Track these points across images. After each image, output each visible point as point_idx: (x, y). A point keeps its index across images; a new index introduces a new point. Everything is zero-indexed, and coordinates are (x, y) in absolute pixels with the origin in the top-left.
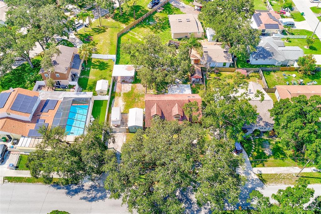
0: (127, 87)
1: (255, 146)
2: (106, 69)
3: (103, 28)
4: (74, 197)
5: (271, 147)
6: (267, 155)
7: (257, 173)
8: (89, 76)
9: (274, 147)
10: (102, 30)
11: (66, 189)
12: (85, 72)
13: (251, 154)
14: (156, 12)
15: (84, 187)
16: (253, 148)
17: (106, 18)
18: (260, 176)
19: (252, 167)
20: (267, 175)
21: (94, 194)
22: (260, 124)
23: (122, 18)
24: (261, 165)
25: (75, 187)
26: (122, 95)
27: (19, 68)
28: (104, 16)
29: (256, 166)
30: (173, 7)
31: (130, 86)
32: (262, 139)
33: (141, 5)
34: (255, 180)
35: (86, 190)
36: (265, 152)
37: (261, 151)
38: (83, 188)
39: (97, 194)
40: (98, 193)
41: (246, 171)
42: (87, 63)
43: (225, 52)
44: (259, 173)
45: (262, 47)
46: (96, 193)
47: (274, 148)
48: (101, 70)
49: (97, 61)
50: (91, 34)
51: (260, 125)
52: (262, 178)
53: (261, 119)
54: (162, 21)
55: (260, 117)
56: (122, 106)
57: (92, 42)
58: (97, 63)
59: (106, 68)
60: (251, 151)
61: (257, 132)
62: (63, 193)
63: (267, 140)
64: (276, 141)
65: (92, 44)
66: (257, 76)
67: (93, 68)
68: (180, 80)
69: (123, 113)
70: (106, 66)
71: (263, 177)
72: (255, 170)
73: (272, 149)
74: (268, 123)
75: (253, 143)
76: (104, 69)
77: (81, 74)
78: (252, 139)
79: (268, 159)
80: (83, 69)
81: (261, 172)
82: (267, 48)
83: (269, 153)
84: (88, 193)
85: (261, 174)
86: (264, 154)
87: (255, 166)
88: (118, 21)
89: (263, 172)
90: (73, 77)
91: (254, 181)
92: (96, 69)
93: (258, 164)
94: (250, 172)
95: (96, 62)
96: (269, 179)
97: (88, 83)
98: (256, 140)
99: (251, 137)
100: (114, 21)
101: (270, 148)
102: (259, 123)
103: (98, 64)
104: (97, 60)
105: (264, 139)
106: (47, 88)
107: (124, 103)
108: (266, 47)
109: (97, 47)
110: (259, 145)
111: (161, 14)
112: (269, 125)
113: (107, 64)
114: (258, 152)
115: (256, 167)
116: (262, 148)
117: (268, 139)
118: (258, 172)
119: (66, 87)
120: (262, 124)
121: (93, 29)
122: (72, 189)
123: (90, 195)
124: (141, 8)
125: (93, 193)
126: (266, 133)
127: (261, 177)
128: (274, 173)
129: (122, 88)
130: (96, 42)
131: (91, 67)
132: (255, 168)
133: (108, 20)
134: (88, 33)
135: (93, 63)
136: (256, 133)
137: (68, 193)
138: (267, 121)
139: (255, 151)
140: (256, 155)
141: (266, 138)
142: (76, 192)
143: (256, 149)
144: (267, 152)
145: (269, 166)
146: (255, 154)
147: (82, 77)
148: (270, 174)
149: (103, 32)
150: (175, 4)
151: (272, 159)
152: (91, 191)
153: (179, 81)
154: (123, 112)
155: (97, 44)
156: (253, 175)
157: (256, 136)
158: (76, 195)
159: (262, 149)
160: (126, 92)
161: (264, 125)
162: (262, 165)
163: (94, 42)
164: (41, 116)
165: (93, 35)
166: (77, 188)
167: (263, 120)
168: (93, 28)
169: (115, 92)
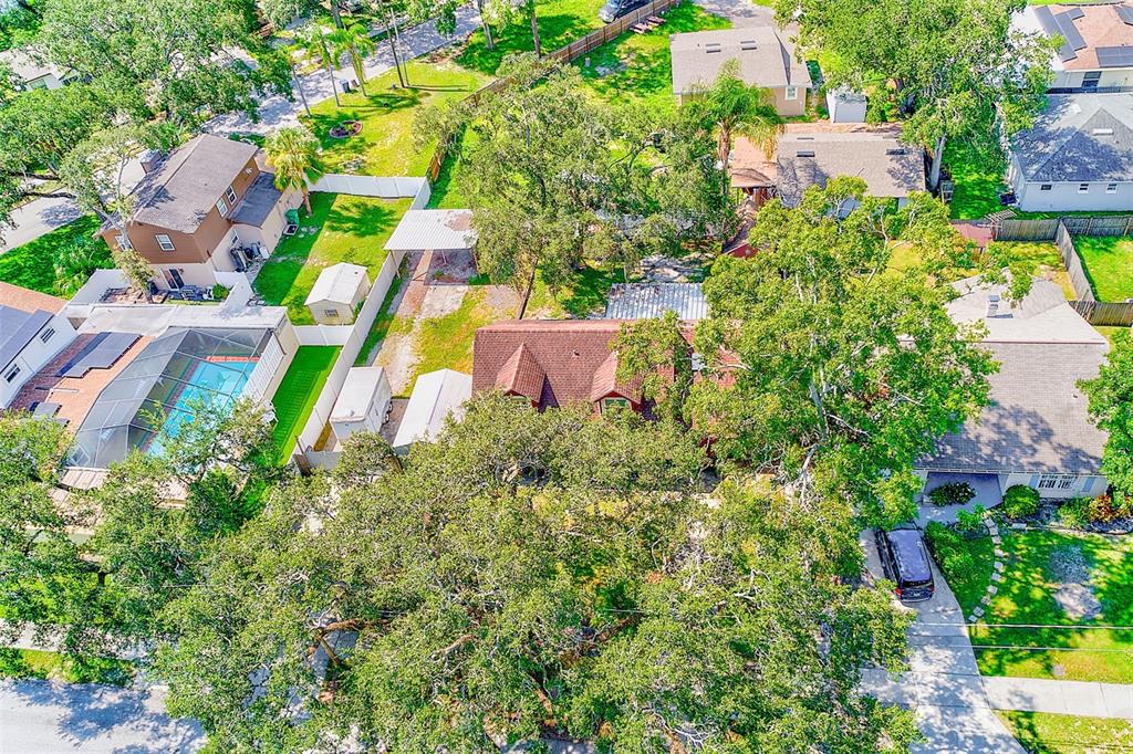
0: (446, 299)
1: (1010, 567)
2: (382, 230)
3: (410, 93)
4: (90, 743)
5: (1098, 576)
6: (1070, 615)
7: (1005, 706)
8: (305, 257)
9: (1116, 579)
10: (403, 99)
11: (68, 706)
12: (295, 242)
13: (984, 606)
14: (630, 31)
15: (146, 703)
16: (995, 577)
17: (433, 60)
18: (1025, 722)
19: (983, 673)
20: (1066, 720)
21: (180, 738)
22: (1038, 458)
23: (492, 57)
24: (1032, 664)
25: (111, 698)
26: (417, 326)
27: (64, 231)
28: (425, 55)
29: (1008, 668)
30: (703, 14)
31: (457, 295)
32: (1049, 534)
33: (576, 13)
34: (990, 741)
35: (152, 715)
36: (1063, 599)
37: (1037, 594)
38: (141, 708)
39: (192, 738)
40: (200, 735)
41: (945, 689)
42: (309, 208)
43: (893, 153)
44: (1018, 707)
45: (1074, 129)
46: (189, 734)
47: (1111, 584)
48: (363, 235)
49: (356, 206)
50: (360, 115)
51: (1037, 464)
52: (1035, 735)
53: (1047, 434)
54: (648, 63)
55: (1041, 426)
56: (405, 368)
57: (354, 139)
58: (354, 210)
59: (383, 227)
60: (986, 593)
61: (1020, 499)
62: (49, 722)
63: (1076, 542)
64: (1126, 549)
65: (354, 147)
66: (1046, 256)
67: (333, 229)
68: (681, 272)
69: (401, 397)
70: (384, 222)
71: (1038, 730)
72: (998, 687)
73: (1101, 590)
74: (1085, 455)
75: (999, 552)
76: (375, 233)
77: (279, 251)
78: (994, 531)
79: (1077, 638)
80: (290, 230)
81: (1029, 700)
82: (1102, 135)
83: (1080, 608)
84: (155, 730)
85: (1028, 715)
86: (1058, 611)
87: (999, 670)
88: (473, 68)
89: (1042, 705)
90: (236, 256)
91: (987, 745)
92: (340, 233)
93: (1015, 660)
94: (966, 695)
95: (347, 209)
96: (1071, 743)
97: (296, 282)
98: (1016, 538)
99: (989, 523)
100: (458, 69)
101: (1092, 581)
102: (1035, 451)
103: (355, 213)
104: (356, 200)
105: (1058, 536)
106: (132, 298)
107: (414, 360)
108: (1095, 131)
109: (370, 156)
110: (1033, 561)
111: (649, 38)
112: (1087, 465)
113: (391, 213)
114: (1023, 599)
115: (1003, 674)
116: (1046, 581)
117: (1082, 536)
118: (1016, 699)
119: (205, 297)
120: (1048, 456)
121: (372, 98)
122: (92, 706)
123: (163, 742)
124: (575, 22)
125: (176, 733)
126: (1069, 505)
127: (1031, 728)
128: (1104, 715)
129: (427, 300)
130: (368, 141)
131: (327, 223)
132: (998, 678)
133: (438, 68)
134: (349, 113)
135: (334, 212)
136: (1017, 502)
137: (70, 725)
138: (1076, 445)
139: (1004, 590)
140: (1012, 612)
141: (1071, 533)
142: (107, 720)
143: (1011, 580)
144: (1073, 601)
145: (1075, 675)
146: (1007, 606)
147: (280, 260)
148: (1083, 718)
149: (407, 106)
150: (713, 6)
151: (1099, 638)
152: (172, 723)
153: (677, 274)
154: (401, 393)
155: (373, 144)
156: (982, 713)
157: (1018, 520)
158: (103, 736)
159: (1047, 586)
160: (435, 316)
161: (1058, 464)
162: (1039, 667)
163: (362, 140)
164: (52, 390)
165: (364, 118)
166: (118, 701)
167: (1055, 439)
168: (373, 94)
169: (393, 316)
